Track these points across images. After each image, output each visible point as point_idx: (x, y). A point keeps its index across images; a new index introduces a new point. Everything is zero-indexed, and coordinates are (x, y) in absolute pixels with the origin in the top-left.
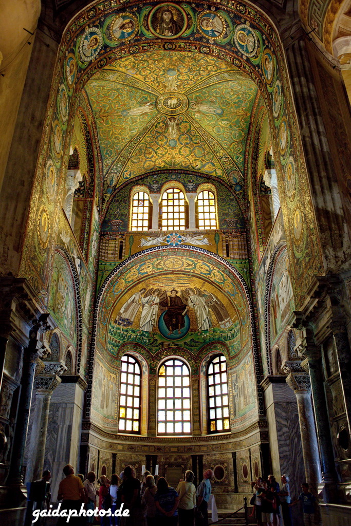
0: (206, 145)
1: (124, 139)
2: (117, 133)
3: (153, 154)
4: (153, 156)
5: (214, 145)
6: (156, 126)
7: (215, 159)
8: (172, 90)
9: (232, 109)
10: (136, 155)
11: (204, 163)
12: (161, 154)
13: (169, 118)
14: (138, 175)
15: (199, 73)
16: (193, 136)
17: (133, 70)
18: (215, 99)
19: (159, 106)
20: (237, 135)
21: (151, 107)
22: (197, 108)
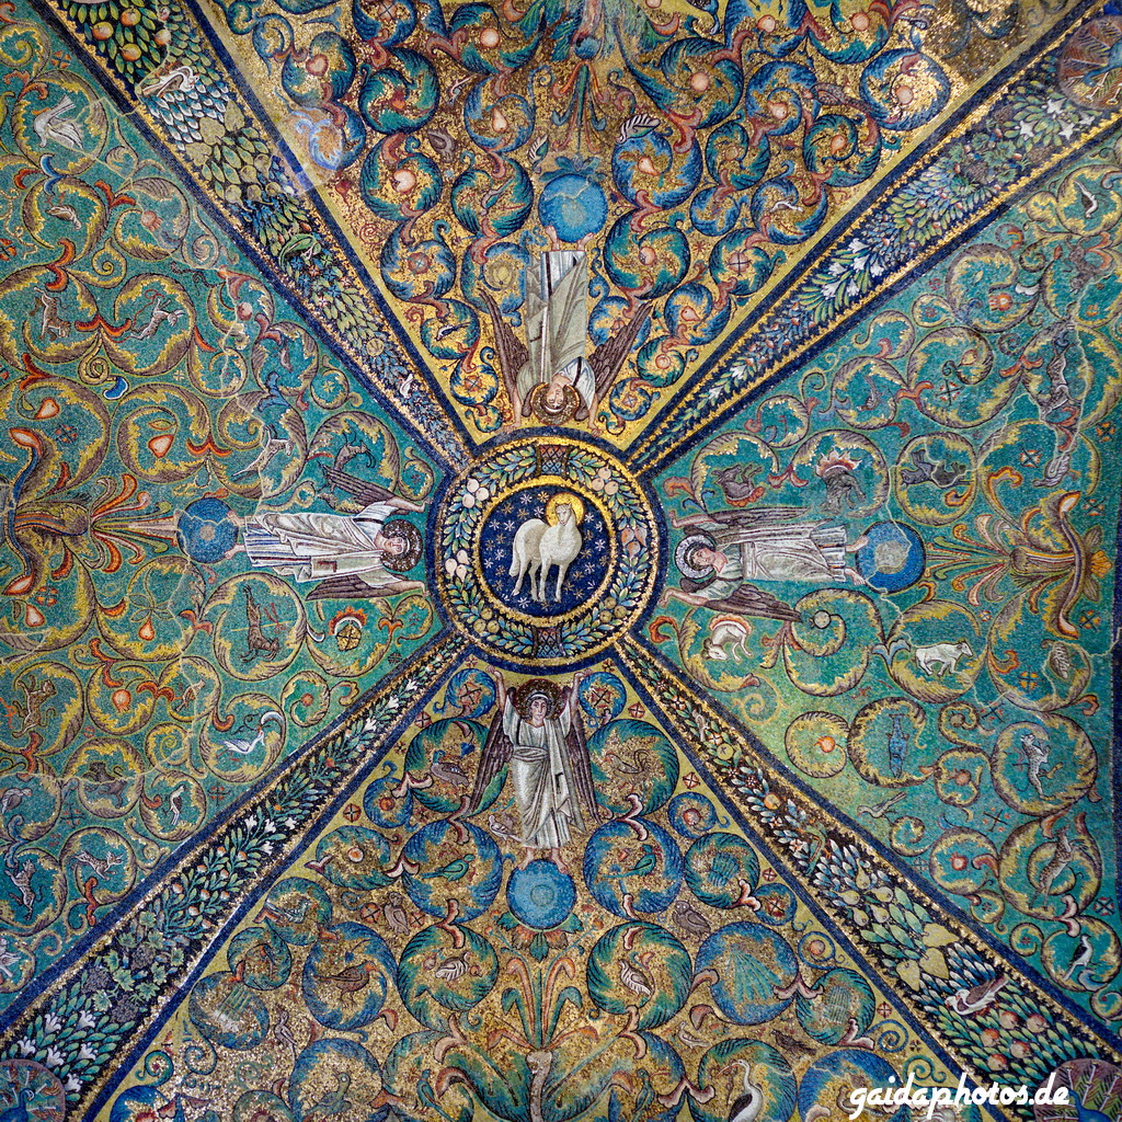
0: (803, 912)
1: (160, 801)
2: (112, 724)
3: (374, 986)
5: (866, 899)
6: (414, 754)
7: (891, 1021)
8: (555, 397)
9: (983, 522)
10: (238, 974)
11: (800, 1063)
12: (442, 996)
13: (511, 691)
15: (755, 210)
16: (698, 842)
17: (327, 120)
18: (855, 453)
19: (451, 566)
20: (1040, 758)
21: (396, 546)
22: (725, 568)
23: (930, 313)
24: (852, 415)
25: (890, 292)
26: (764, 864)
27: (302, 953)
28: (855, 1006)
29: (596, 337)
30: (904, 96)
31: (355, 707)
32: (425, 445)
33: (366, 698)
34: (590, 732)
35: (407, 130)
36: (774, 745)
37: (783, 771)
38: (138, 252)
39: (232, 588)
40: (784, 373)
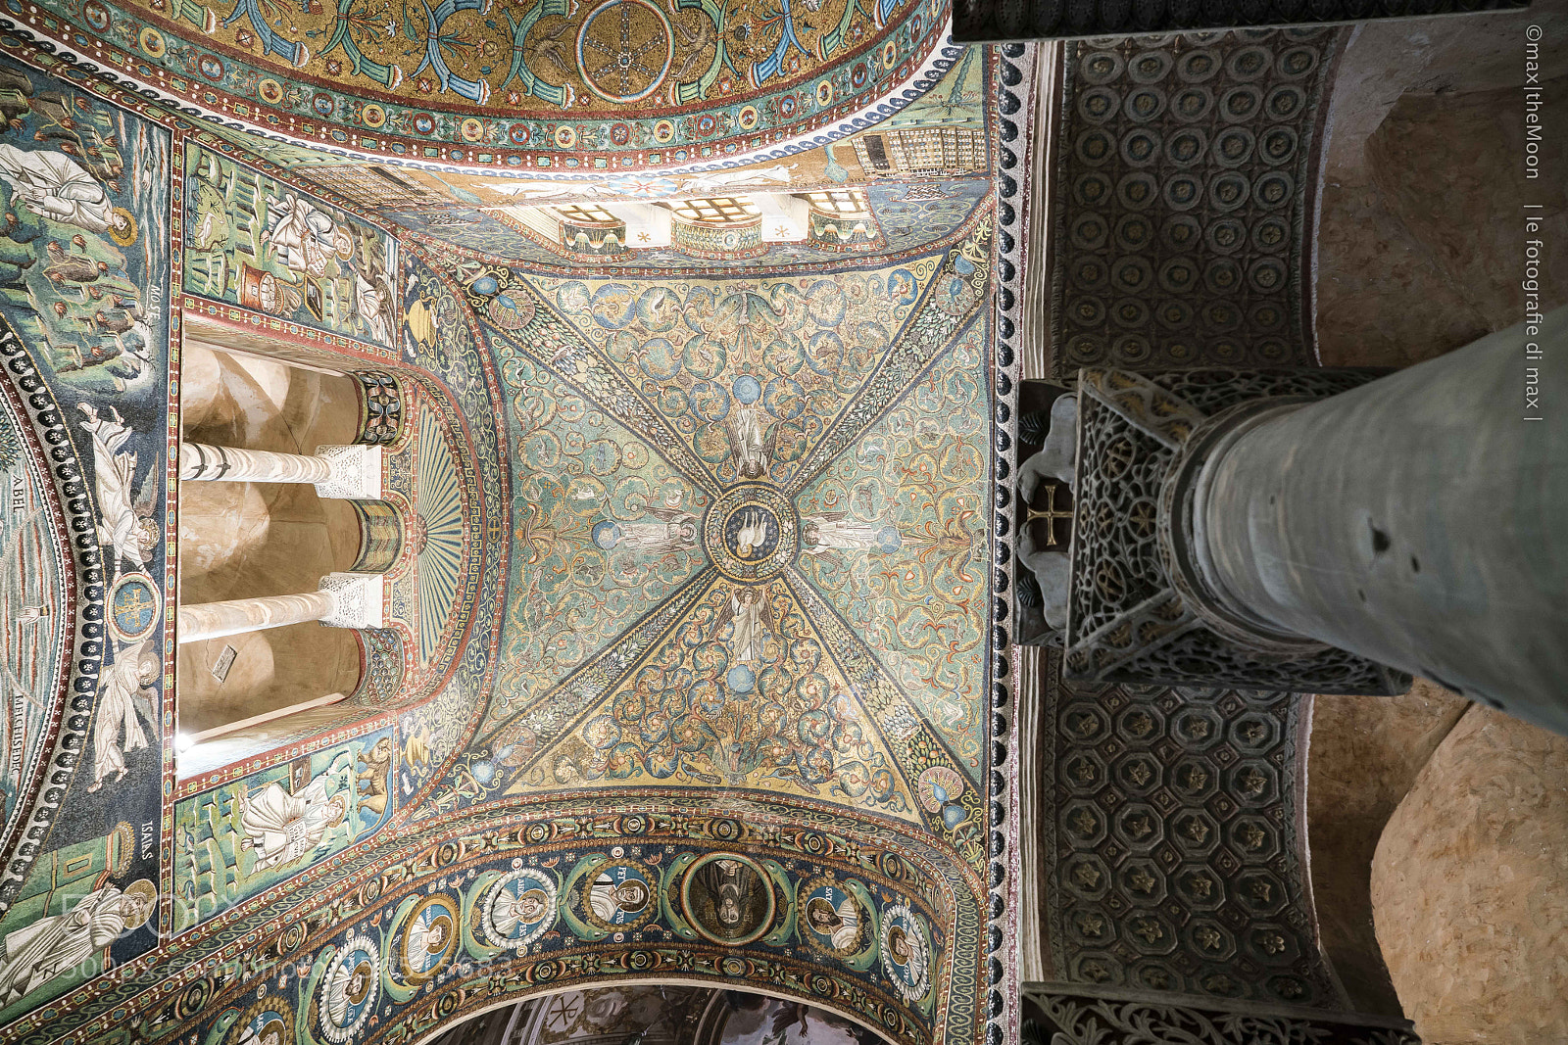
0: (638, 385)
1: (906, 425)
2: (927, 457)
3: (814, 349)
4: (813, 339)
5: (612, 392)
6: (803, 447)
7: (598, 341)
8: (748, 599)
9: (568, 551)
10: (870, 352)
11: (636, 323)
12: (786, 346)
13: (764, 474)
14: (866, 275)
15: (665, 679)
16: (683, 413)
17: (843, 716)
18: (622, 577)
19: (791, 526)
20: (541, 452)
21: (812, 534)
22: (676, 528)
23: (592, 637)
24: (624, 594)
25: (609, 646)
26: (656, 405)
27: (845, 363)
28: (614, 348)
29: (732, 624)
30: (603, 730)
31: (828, 466)
32: (802, 577)
33: (824, 470)
34: (731, 458)
35: (811, 711)
36: (653, 455)
37: (650, 444)
38: (920, 658)
39: (878, 516)
40: (654, 610)
